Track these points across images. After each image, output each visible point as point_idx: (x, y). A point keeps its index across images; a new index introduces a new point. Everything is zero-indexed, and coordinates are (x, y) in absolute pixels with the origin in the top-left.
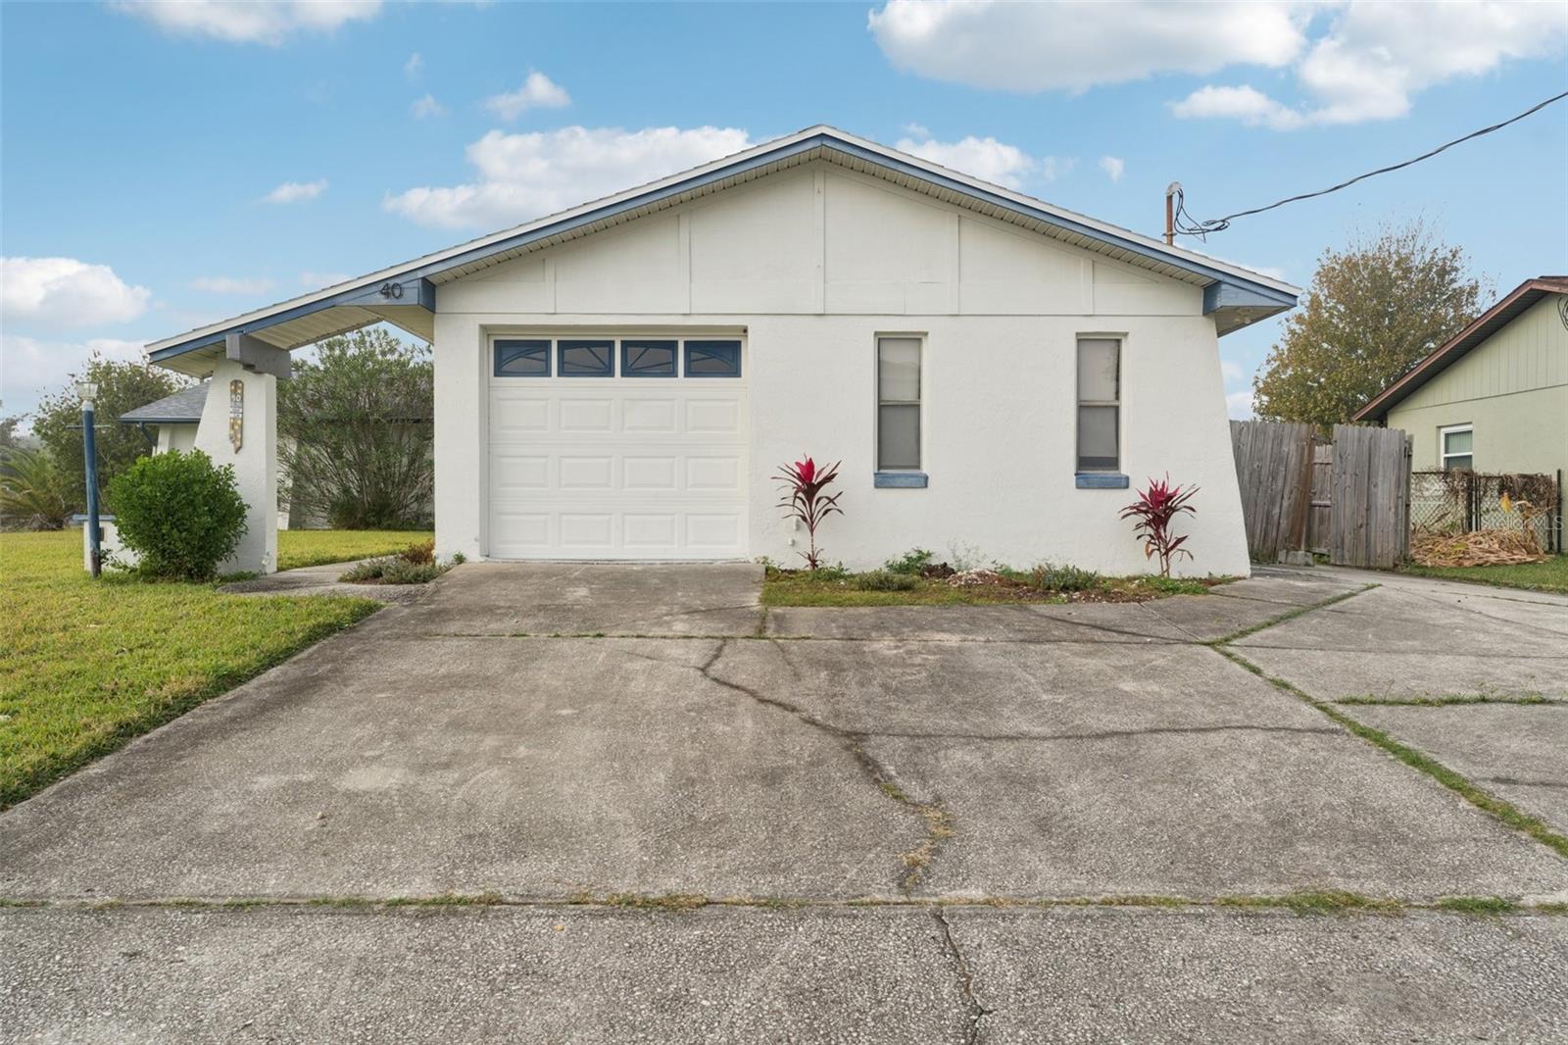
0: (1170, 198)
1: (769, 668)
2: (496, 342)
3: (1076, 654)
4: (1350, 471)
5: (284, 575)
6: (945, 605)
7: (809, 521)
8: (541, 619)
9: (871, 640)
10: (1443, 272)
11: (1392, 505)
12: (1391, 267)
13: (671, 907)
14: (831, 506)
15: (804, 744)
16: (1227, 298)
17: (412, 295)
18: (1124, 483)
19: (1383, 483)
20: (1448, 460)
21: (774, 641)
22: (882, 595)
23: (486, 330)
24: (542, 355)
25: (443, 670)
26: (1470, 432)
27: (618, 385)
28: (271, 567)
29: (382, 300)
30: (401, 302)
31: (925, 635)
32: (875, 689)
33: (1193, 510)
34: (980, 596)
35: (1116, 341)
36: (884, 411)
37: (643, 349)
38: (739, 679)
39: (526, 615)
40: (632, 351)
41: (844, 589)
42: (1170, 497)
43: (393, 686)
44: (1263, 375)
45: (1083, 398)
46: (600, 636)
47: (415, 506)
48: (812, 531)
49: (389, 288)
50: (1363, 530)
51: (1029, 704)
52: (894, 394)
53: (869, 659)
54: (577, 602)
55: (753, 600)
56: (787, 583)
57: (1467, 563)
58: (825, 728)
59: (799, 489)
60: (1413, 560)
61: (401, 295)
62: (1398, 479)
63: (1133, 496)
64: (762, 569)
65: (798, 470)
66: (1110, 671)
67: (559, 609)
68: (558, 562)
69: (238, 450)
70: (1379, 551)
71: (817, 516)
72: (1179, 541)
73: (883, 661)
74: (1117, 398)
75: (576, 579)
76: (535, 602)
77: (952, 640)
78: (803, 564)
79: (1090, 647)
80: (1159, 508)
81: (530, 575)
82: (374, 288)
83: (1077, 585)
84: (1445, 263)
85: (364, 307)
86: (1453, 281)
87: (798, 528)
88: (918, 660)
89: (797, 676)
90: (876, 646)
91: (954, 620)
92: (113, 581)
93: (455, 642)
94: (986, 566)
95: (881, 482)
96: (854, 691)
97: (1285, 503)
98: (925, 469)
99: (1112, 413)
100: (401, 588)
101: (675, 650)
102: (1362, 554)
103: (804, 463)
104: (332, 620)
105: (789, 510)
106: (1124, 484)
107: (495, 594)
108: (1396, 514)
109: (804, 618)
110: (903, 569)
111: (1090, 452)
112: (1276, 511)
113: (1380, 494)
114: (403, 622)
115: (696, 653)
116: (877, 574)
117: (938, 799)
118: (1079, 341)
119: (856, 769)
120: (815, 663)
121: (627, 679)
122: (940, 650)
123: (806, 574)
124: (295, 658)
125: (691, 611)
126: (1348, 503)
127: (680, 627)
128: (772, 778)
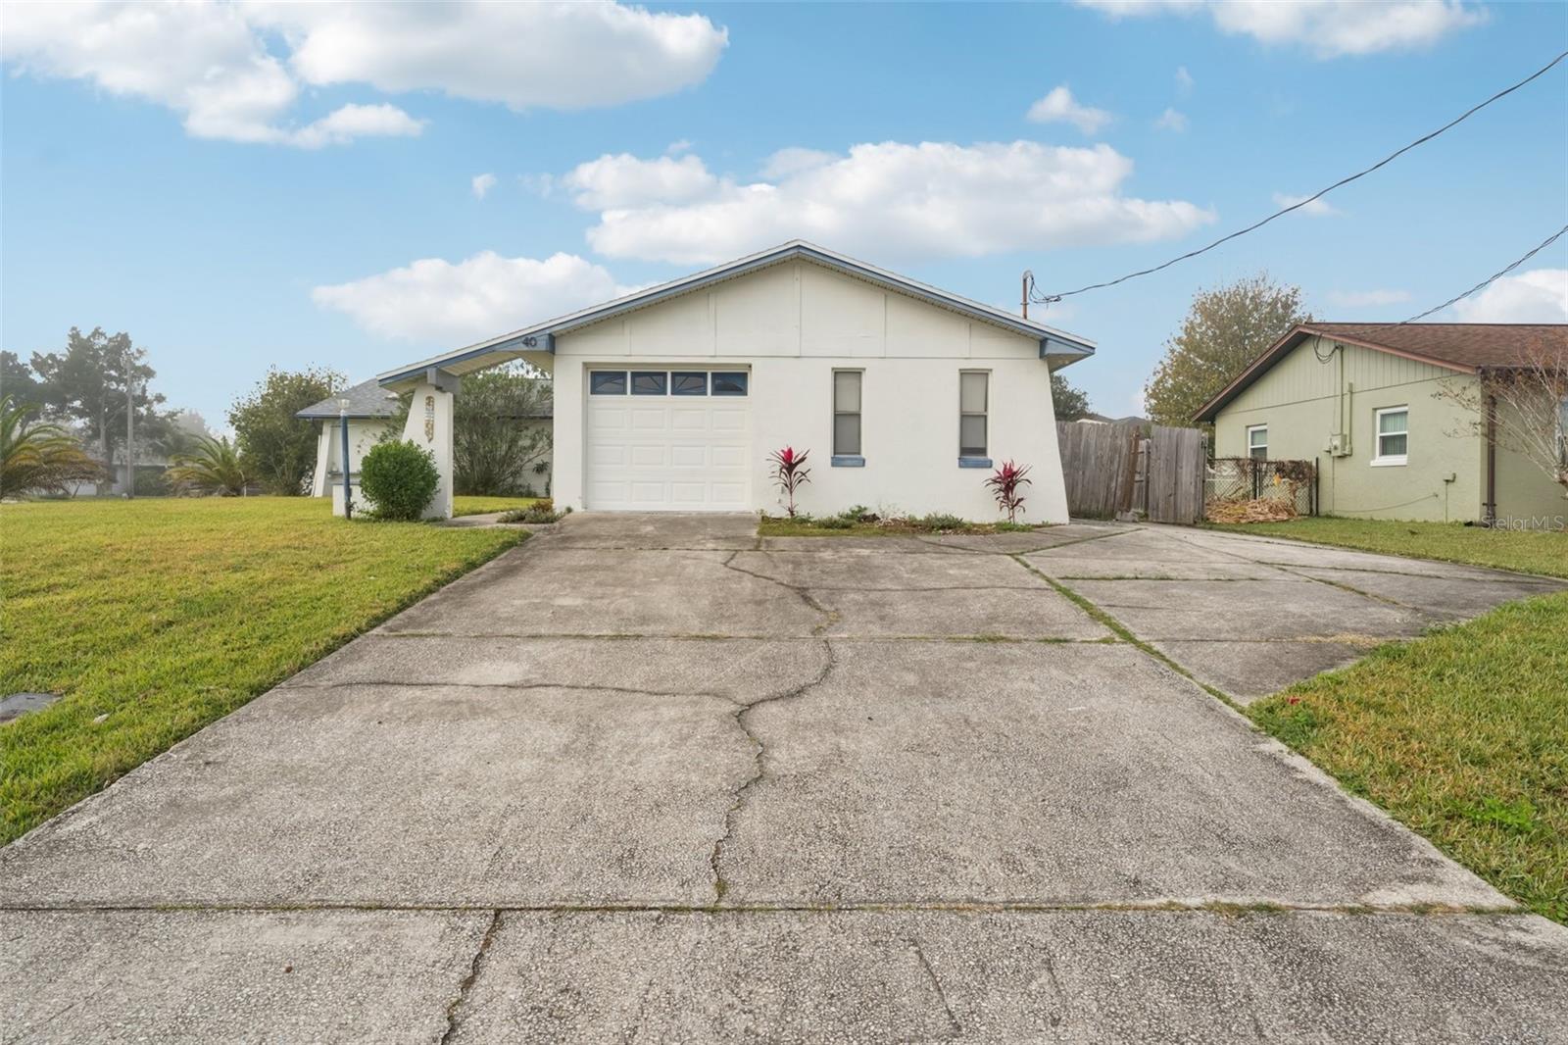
0: (1025, 281)
1: (761, 563)
2: (592, 373)
3: (932, 558)
4: (1163, 457)
5: (456, 519)
6: (868, 536)
7: (790, 487)
8: (629, 541)
9: (820, 552)
10: (1286, 306)
11: (1193, 480)
12: (1248, 302)
13: (714, 638)
14: (803, 477)
15: (776, 591)
16: (1052, 349)
17: (542, 345)
18: (989, 463)
19: (1187, 465)
20: (1253, 450)
21: (764, 552)
22: (831, 531)
23: (586, 365)
24: (621, 381)
25: (583, 563)
26: (1266, 430)
27: (669, 401)
28: (449, 515)
29: (524, 348)
30: (536, 349)
31: (851, 550)
32: (817, 572)
33: (1029, 482)
34: (890, 531)
35: (984, 374)
36: (838, 419)
37: (684, 378)
38: (745, 567)
39: (619, 539)
40: (679, 379)
41: (809, 528)
42: (1015, 474)
43: (559, 569)
44: (1151, 384)
45: (964, 410)
46: (665, 549)
47: (510, 479)
48: (791, 493)
49: (528, 340)
50: (1172, 498)
51: (897, 578)
52: (843, 407)
53: (817, 560)
54: (647, 533)
55: (754, 533)
56: (775, 525)
57: (1243, 521)
58: (787, 586)
59: (783, 467)
60: (1208, 519)
61: (535, 344)
62: (1197, 463)
63: (991, 473)
64: (759, 517)
65: (783, 455)
66: (946, 565)
67: (638, 536)
68: (632, 512)
69: (430, 440)
70: (1183, 512)
71: (794, 484)
72: (1020, 500)
73: (824, 561)
74: (986, 410)
75: (645, 522)
76: (623, 533)
77: (865, 552)
78: (785, 514)
79: (942, 555)
80: (1009, 480)
81: (615, 519)
82: (519, 340)
83: (950, 525)
84: (1287, 298)
85: (512, 352)
86: (1294, 312)
87: (783, 491)
88: (843, 560)
89: (776, 567)
90: (821, 554)
91: (871, 543)
92: (357, 520)
93: (583, 551)
94: (899, 516)
95: (836, 463)
96: (806, 573)
97: (1120, 479)
98: (864, 455)
99: (983, 419)
100: (539, 526)
101: (710, 556)
102: (1171, 514)
103: (786, 450)
104: (510, 540)
105: (777, 480)
106: (989, 465)
107: (596, 528)
108: (1196, 487)
109: (783, 542)
110: (848, 517)
111: (969, 445)
112: (1113, 485)
113: (1184, 473)
114: (549, 542)
115: (721, 557)
116: (831, 519)
117: (837, 610)
118: (962, 374)
119: (801, 600)
120: (786, 561)
121: (684, 567)
122: (858, 556)
123: (787, 520)
124: (499, 557)
125: (717, 538)
126: (1162, 479)
127: (710, 545)
128: (759, 603)
